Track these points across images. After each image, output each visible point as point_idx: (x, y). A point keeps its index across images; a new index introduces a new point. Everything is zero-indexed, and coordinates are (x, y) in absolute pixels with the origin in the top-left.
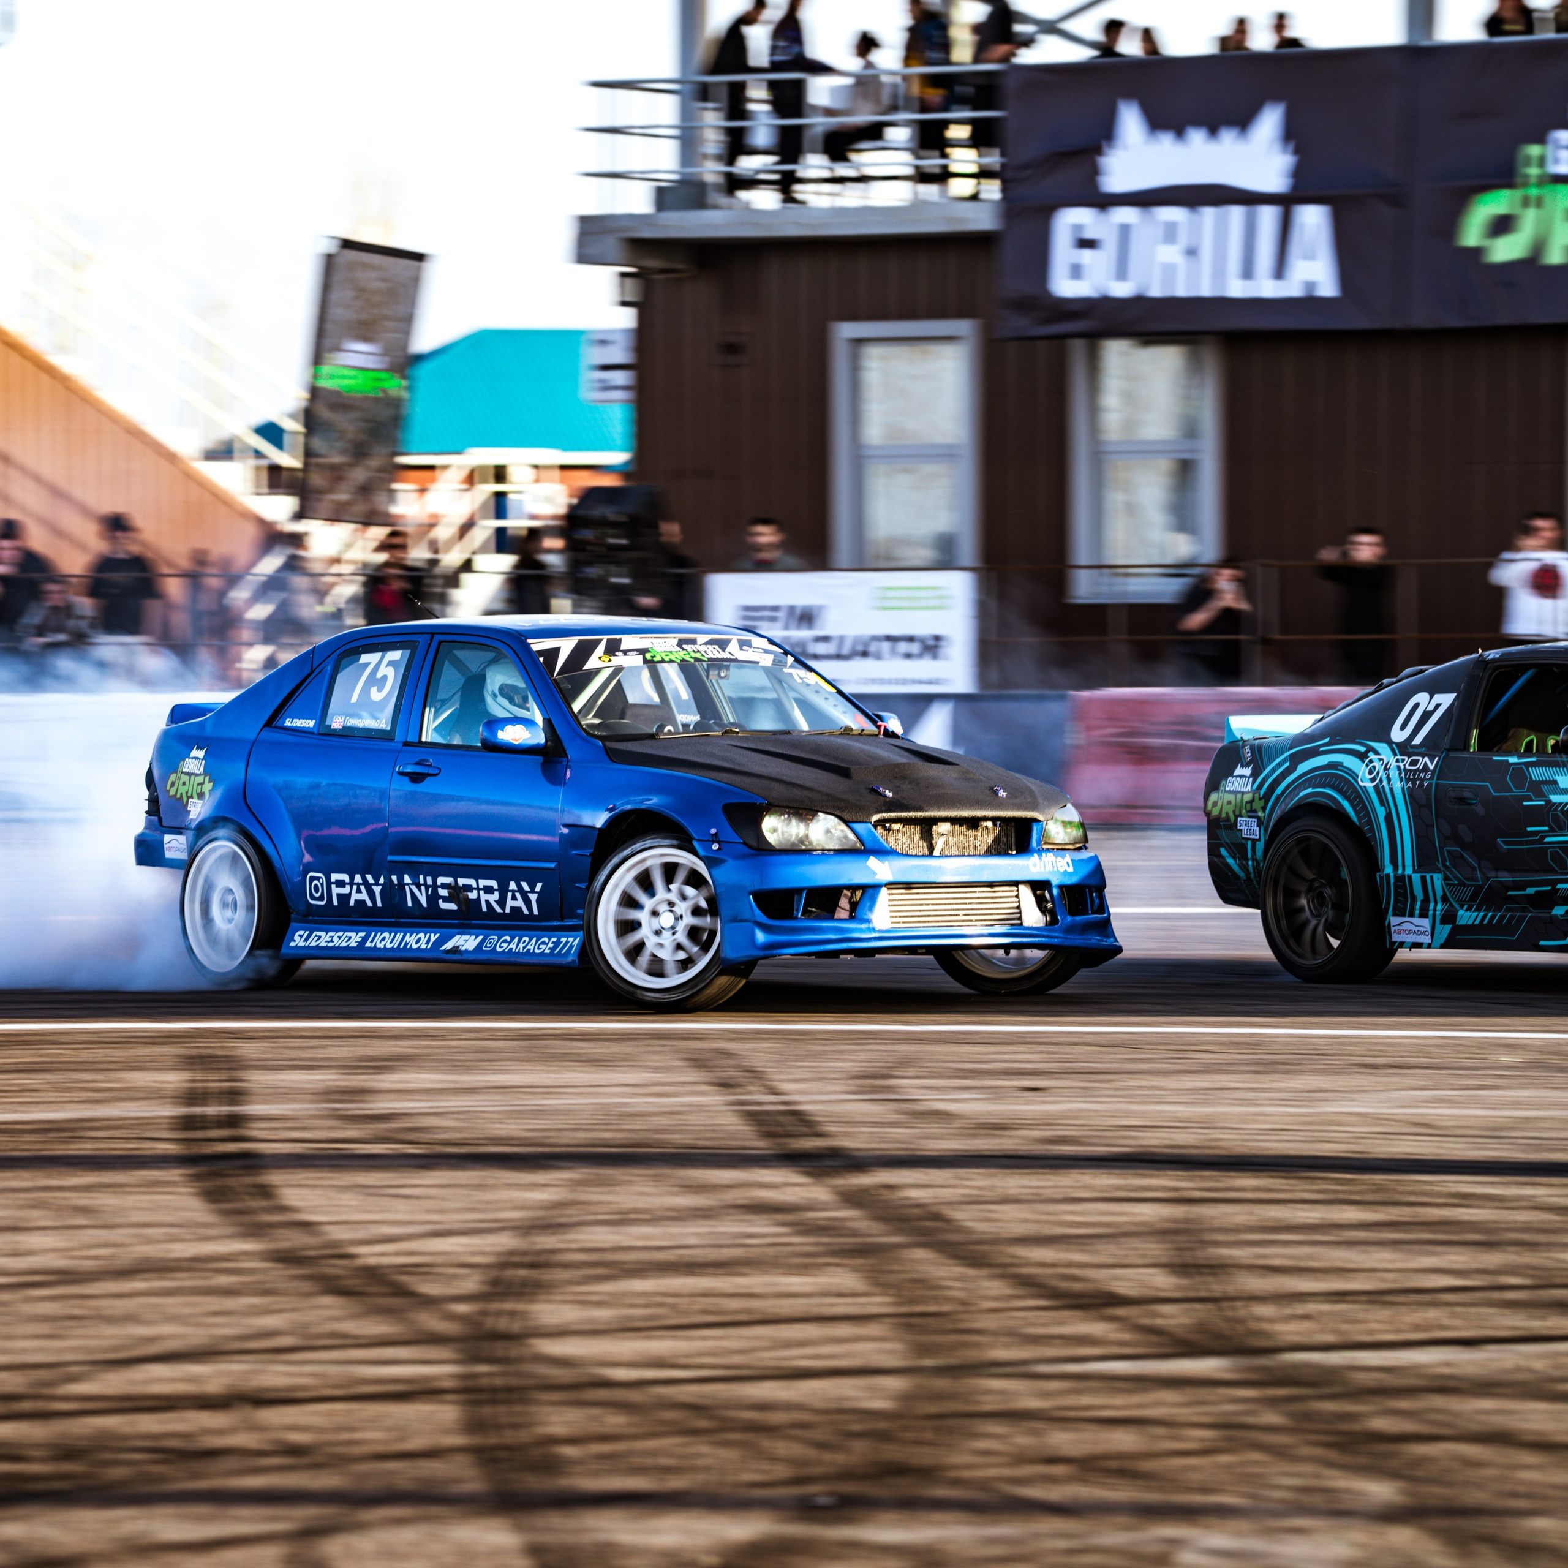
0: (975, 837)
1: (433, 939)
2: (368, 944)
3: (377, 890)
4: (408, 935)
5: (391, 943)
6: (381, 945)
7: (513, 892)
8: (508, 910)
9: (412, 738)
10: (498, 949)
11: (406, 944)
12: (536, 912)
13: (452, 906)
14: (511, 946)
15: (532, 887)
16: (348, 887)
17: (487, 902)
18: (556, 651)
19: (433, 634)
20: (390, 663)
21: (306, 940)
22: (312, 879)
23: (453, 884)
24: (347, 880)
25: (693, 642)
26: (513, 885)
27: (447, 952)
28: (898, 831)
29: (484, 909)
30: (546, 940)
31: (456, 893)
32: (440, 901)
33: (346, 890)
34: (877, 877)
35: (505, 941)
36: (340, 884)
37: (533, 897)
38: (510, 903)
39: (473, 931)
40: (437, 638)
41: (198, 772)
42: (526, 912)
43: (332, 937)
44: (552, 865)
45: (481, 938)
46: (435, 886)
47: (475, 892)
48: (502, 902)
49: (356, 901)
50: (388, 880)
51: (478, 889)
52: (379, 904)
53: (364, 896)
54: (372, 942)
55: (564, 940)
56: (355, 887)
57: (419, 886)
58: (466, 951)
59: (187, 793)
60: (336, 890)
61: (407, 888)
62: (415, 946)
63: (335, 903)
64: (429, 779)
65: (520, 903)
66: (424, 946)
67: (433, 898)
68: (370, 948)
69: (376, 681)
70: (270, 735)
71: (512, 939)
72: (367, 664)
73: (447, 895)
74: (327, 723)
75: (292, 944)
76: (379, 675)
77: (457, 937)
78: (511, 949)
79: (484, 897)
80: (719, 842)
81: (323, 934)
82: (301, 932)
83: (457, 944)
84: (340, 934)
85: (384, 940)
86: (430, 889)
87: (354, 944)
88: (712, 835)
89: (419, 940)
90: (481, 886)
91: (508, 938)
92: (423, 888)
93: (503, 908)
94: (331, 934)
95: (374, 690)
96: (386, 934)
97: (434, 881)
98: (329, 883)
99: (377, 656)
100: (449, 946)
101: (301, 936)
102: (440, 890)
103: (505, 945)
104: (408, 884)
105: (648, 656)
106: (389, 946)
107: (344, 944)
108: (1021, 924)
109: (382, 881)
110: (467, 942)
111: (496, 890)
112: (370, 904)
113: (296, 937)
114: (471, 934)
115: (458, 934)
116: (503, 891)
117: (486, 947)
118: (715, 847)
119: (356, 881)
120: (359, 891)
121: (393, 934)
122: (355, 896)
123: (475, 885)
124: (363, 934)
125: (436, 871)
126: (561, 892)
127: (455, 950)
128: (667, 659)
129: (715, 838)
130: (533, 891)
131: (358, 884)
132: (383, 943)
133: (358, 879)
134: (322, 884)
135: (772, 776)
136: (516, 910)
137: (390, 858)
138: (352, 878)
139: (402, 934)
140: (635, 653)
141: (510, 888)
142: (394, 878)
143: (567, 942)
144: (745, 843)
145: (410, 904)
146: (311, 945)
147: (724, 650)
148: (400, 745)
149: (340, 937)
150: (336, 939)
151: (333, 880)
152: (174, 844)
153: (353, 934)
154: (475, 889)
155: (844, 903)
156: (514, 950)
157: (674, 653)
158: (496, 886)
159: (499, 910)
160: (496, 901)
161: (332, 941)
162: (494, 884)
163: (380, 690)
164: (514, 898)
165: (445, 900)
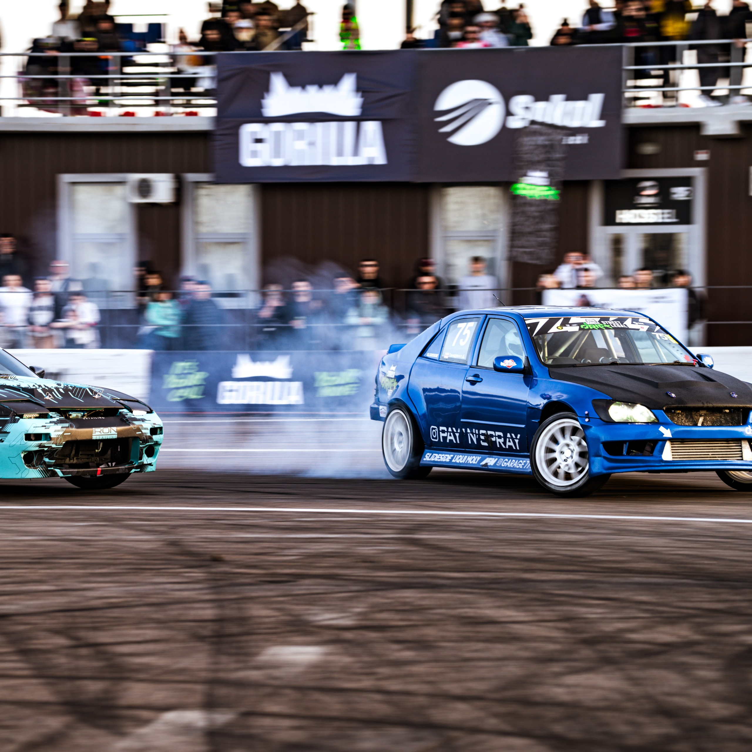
0: (721, 417)
1: (478, 459)
2: (453, 461)
3: (457, 435)
4: (469, 457)
5: (462, 460)
6: (458, 462)
7: (509, 438)
8: (507, 447)
9: (474, 364)
10: (503, 465)
11: (468, 461)
12: (518, 448)
13: (486, 444)
14: (508, 464)
15: (516, 436)
16: (446, 433)
17: (499, 442)
18: (537, 323)
19: (487, 314)
20: (469, 328)
22: (433, 429)
23: (486, 434)
24: (446, 430)
25: (607, 319)
26: (509, 435)
27: (483, 465)
28: (679, 414)
29: (498, 446)
31: (488, 438)
32: (481, 441)
33: (445, 435)
34: (664, 436)
35: (506, 462)
36: (443, 432)
37: (517, 441)
38: (508, 444)
39: (494, 456)
40: (489, 316)
41: (392, 377)
42: (514, 448)
43: (440, 456)
44: (523, 426)
45: (497, 459)
46: (479, 434)
47: (494, 437)
49: (450, 440)
50: (461, 430)
51: (495, 436)
52: (458, 442)
53: (452, 438)
54: (455, 460)
56: (449, 433)
57: (473, 434)
58: (490, 466)
60: (442, 435)
61: (468, 434)
62: (471, 462)
64: (478, 383)
65: (511, 444)
66: (474, 462)
67: (479, 440)
68: (454, 462)
69: (462, 337)
70: (421, 361)
71: (509, 460)
72: (460, 328)
73: (484, 439)
74: (443, 356)
75: (425, 459)
76: (464, 334)
77: (488, 458)
78: (507, 465)
80: (589, 418)
81: (436, 455)
82: (428, 454)
83: (487, 462)
84: (443, 455)
85: (460, 459)
86: (477, 436)
87: (448, 460)
88: (586, 414)
89: (472, 460)
90: (497, 435)
91: (507, 460)
92: (475, 435)
93: (505, 445)
94: (440, 455)
95: (461, 340)
96: (461, 456)
97: (479, 432)
98: (439, 431)
99: (465, 324)
100: (483, 463)
101: (428, 456)
102: (481, 436)
103: (505, 463)
104: (469, 433)
105: (582, 326)
106: (461, 462)
107: (444, 460)
108: (742, 460)
109: (459, 431)
110: (491, 461)
111: (502, 437)
112: (455, 442)
113: (426, 456)
114: (492, 457)
115: (488, 457)
116: (505, 437)
117: (498, 464)
118: (587, 420)
119: (449, 431)
120: (450, 435)
121: (463, 456)
122: (449, 438)
123: (494, 435)
124: (452, 456)
125: (480, 427)
126: (527, 439)
127: (486, 465)
128: (591, 328)
129: (587, 416)
130: (516, 438)
131: (450, 432)
132: (459, 460)
133: (450, 430)
134: (436, 431)
135: (619, 386)
136: (510, 447)
137: (462, 420)
138: (448, 429)
139: (467, 456)
140: (576, 325)
141: (508, 436)
142: (464, 430)
144: (601, 419)
145: (470, 442)
147: (622, 324)
148: (468, 367)
149: (443, 457)
150: (441, 458)
151: (441, 430)
152: (383, 410)
153: (448, 456)
154: (494, 436)
155: (648, 448)
156: (508, 466)
157: (596, 325)
158: (502, 436)
159: (504, 447)
160: (502, 442)
161: (440, 459)
162: (501, 434)
163: (463, 341)
164: (509, 441)
165: (484, 441)
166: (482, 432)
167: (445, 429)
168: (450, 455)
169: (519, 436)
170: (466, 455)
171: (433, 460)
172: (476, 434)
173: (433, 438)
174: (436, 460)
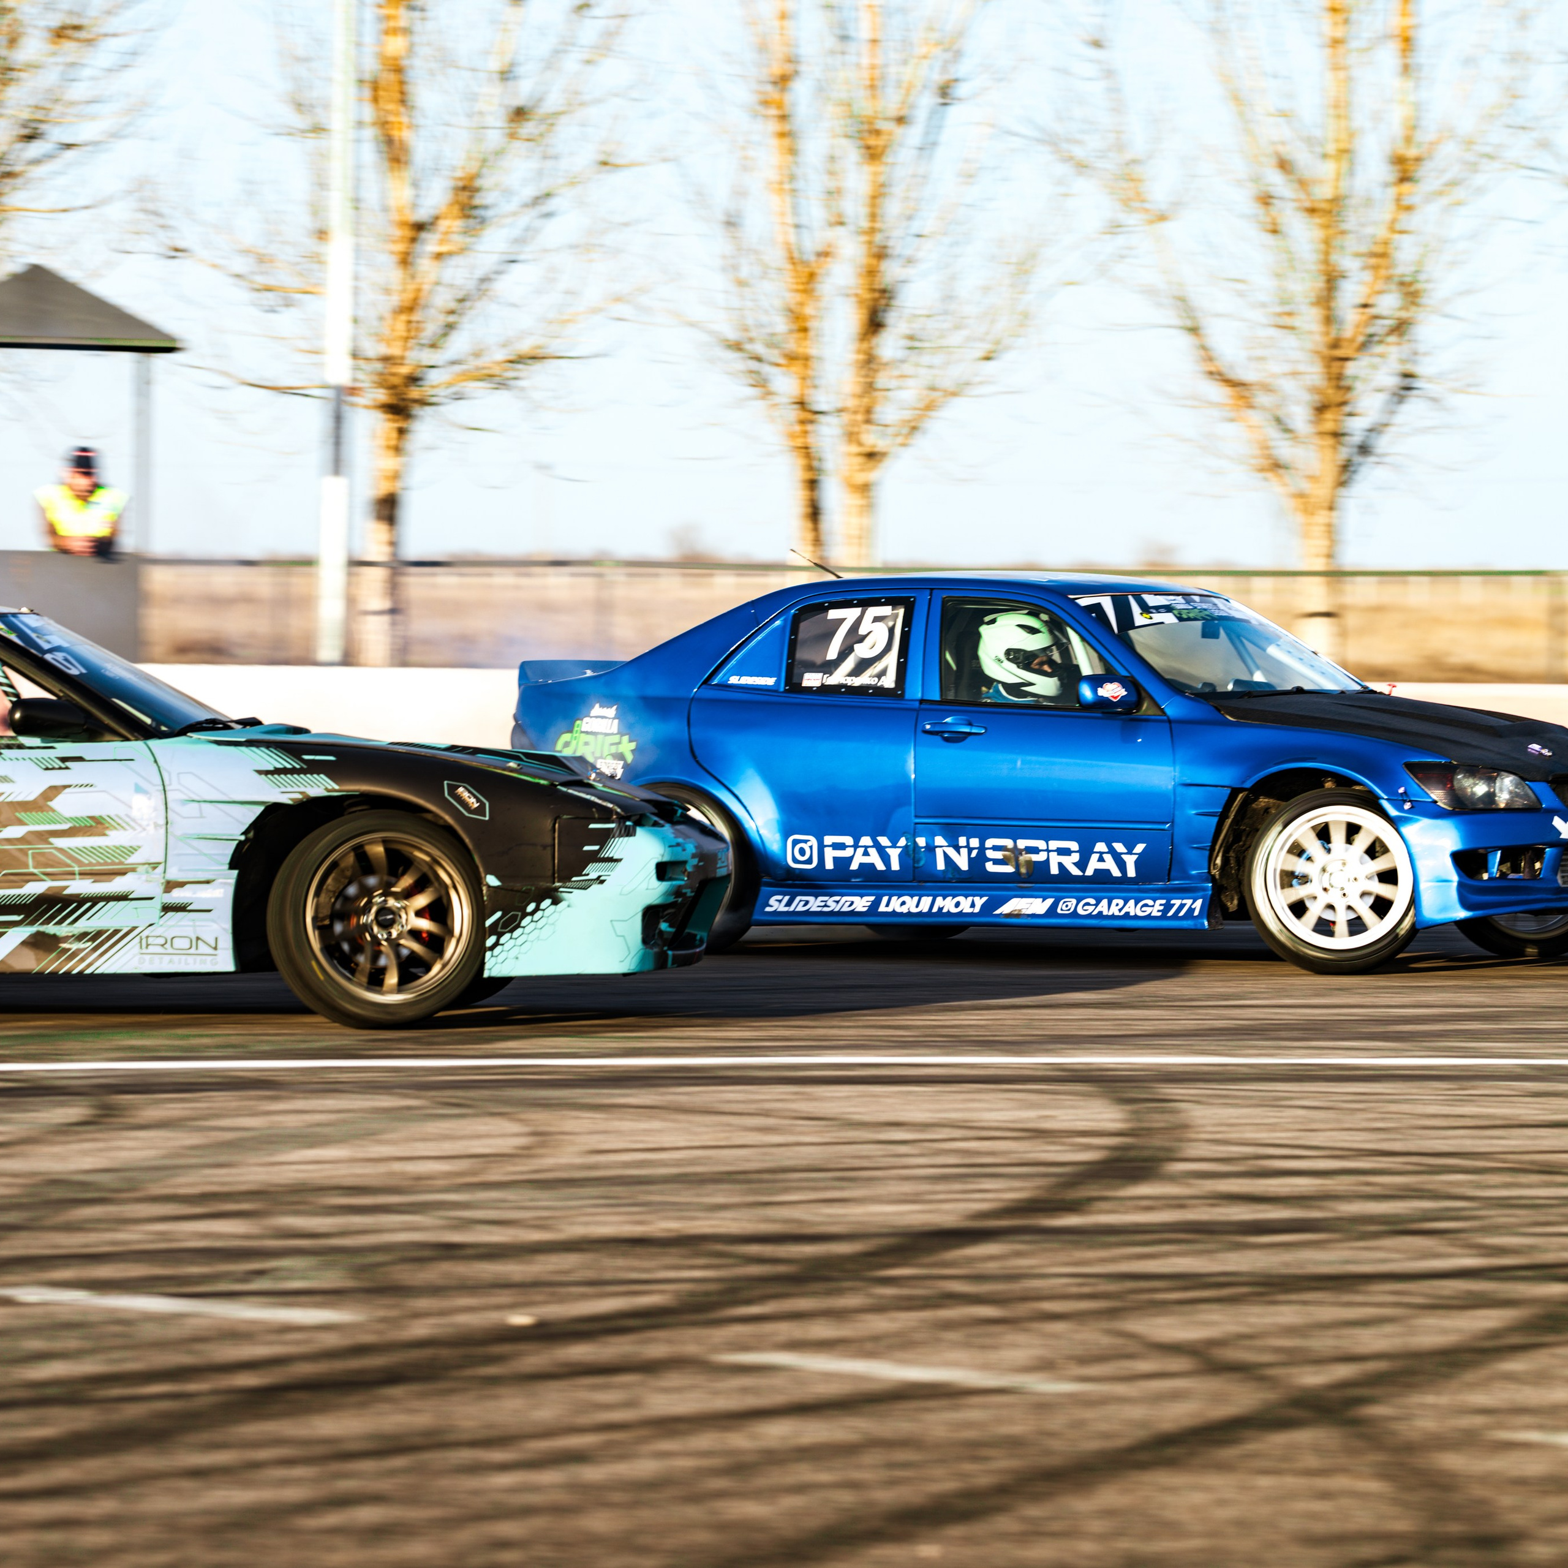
2: (882, 908)
13: (1009, 869)
21: (789, 904)
30: (1150, 902)
33: (847, 853)
34: (1562, 837)
38: (1093, 865)
46: (982, 849)
48: (1082, 865)
51: (1048, 851)
53: (874, 858)
55: (1177, 903)
57: (957, 848)
59: (593, 753)
63: (829, 865)
65: (1110, 864)
79: (1055, 860)
81: (811, 899)
82: (779, 897)
92: (964, 851)
97: (982, 843)
98: (821, 847)
106: (914, 910)
110: (1034, 906)
124: (872, 898)
134: (811, 847)
139: (931, 898)
142: (921, 842)
143: (1182, 906)
146: (797, 910)
160: (1074, 864)
161: (826, 906)
165: (996, 862)
166: (989, 843)
167: (848, 840)
168: (862, 896)
169: (1140, 848)
170: (928, 896)
171: (800, 908)
172: (970, 850)
173: (795, 860)
174: (814, 909)
